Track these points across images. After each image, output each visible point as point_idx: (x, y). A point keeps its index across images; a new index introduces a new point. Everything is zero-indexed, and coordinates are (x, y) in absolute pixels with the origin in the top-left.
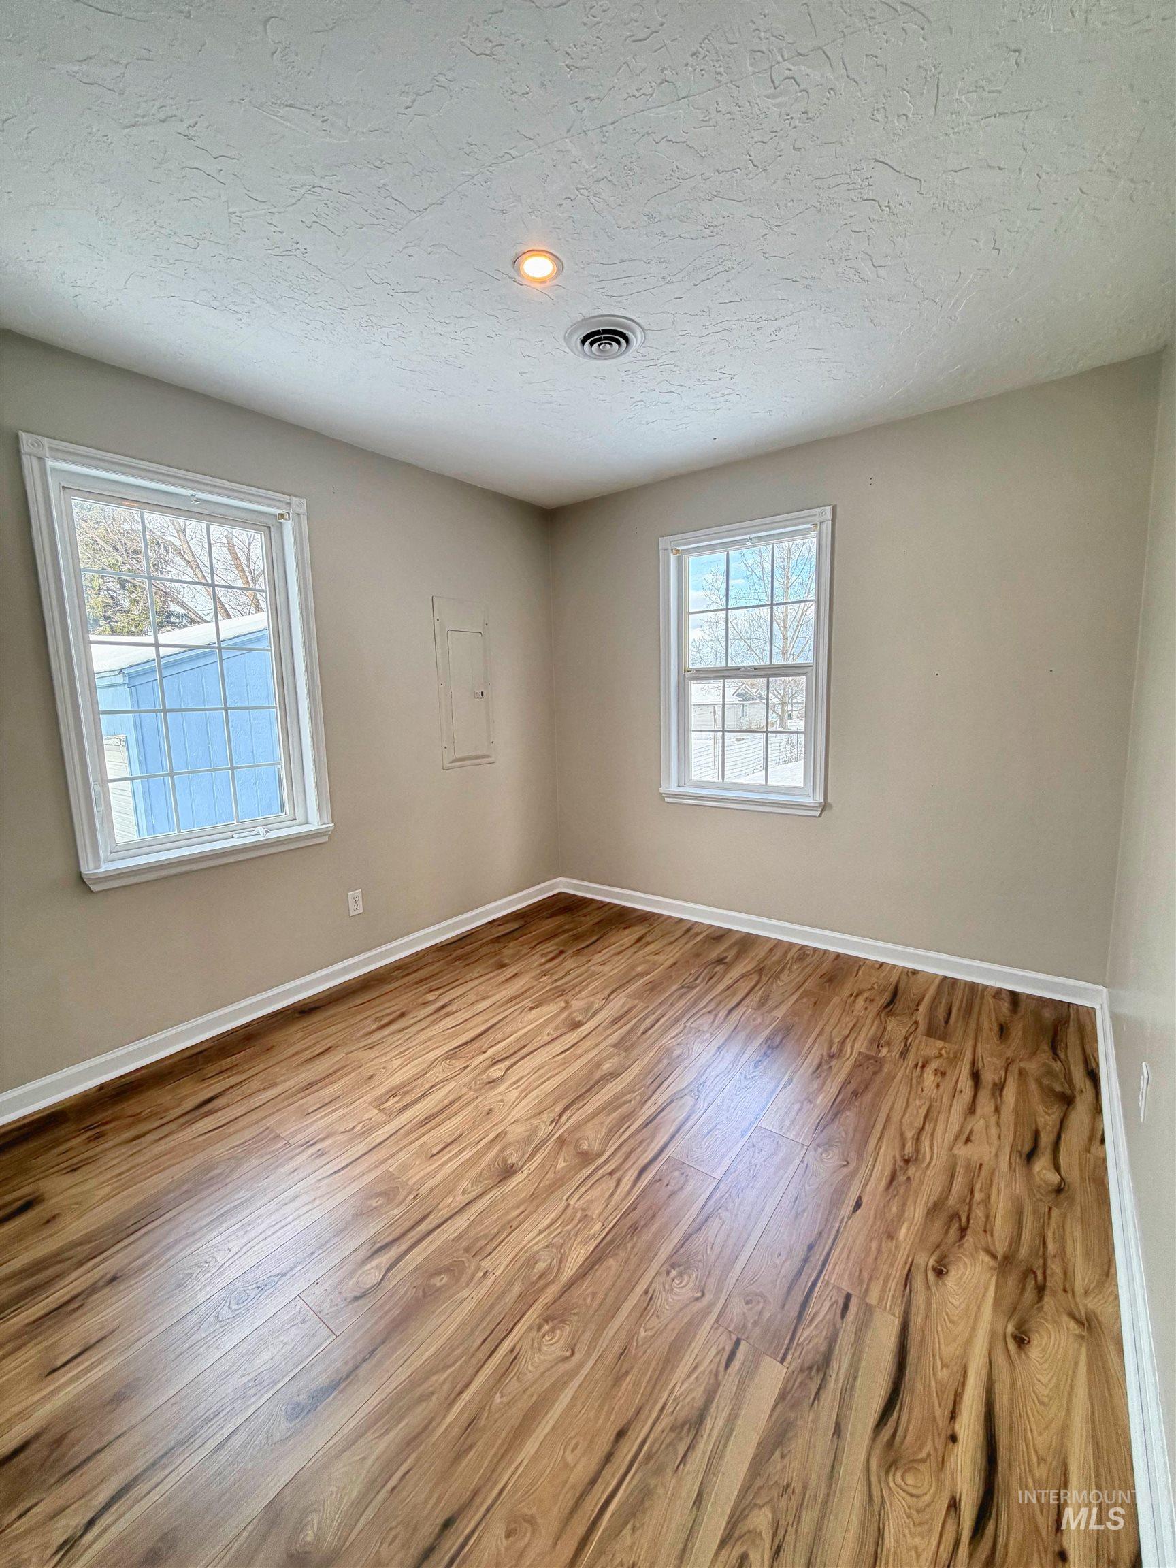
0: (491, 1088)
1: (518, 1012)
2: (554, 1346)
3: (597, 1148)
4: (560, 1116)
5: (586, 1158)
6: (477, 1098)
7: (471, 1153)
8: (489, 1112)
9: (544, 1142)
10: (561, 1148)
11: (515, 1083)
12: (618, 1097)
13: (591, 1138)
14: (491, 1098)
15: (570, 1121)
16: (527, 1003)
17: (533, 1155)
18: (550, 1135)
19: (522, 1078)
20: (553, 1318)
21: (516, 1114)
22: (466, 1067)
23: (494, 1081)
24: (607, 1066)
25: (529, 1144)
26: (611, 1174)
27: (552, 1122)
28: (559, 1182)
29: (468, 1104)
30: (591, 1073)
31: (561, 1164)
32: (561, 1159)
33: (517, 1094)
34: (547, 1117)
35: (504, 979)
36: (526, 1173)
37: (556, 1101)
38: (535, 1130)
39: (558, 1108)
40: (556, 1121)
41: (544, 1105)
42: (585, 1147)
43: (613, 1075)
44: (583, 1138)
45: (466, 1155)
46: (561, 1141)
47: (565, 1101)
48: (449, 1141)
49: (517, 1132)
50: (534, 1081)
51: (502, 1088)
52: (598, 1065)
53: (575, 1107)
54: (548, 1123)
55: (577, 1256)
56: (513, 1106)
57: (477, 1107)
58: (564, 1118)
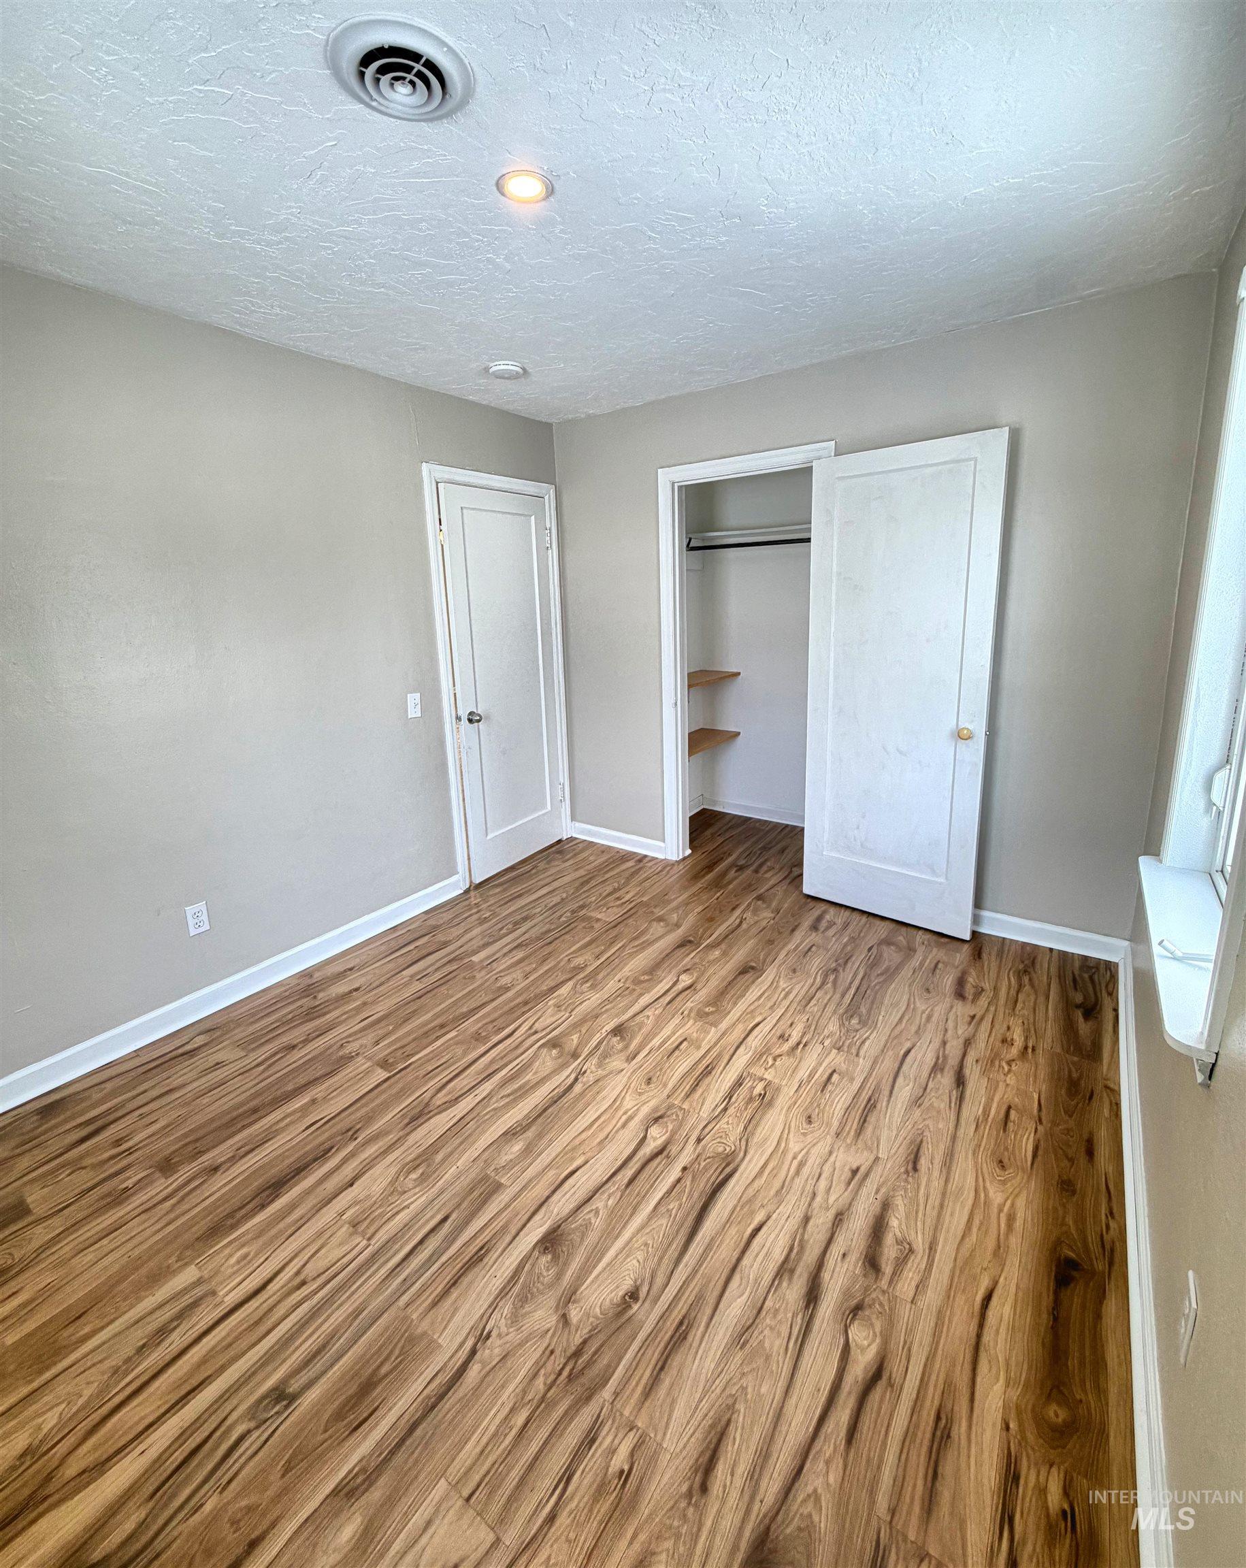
0: (655, 1110)
1: (659, 1280)
2: (579, 961)
3: (545, 1051)
4: (576, 1079)
5: (554, 1044)
6: (669, 1097)
7: (655, 1040)
8: (649, 1081)
9: (591, 1054)
10: (576, 1049)
11: (630, 1118)
12: (515, 1101)
13: (547, 1060)
14: (653, 1097)
15: (566, 1075)
16: (647, 1316)
17: (600, 1043)
18: (586, 1059)
19: (624, 1126)
20: (579, 969)
21: (621, 1080)
22: (699, 1140)
23: (656, 1120)
24: (517, 1147)
25: (603, 1051)
26: (536, 1032)
27: (585, 1072)
28: (576, 1026)
29: (675, 1089)
30: (540, 1136)
31: (575, 1038)
32: (575, 1042)
33: (625, 1103)
34: (589, 1078)
35: (729, 1450)
36: (604, 1030)
37: (582, 1094)
38: (600, 1065)
39: (578, 1088)
40: (582, 1073)
41: (596, 1089)
42: (554, 1052)
43: (510, 1135)
44: (556, 1058)
45: (656, 1041)
46: (575, 1055)
47: (572, 1095)
48: (677, 1053)
49: (616, 1063)
50: (610, 1119)
51: (645, 1110)
52: (528, 1150)
53: (562, 1089)
54: (588, 1071)
55: (564, 990)
56: (627, 1087)
57: (665, 1085)
58: (573, 1076)
